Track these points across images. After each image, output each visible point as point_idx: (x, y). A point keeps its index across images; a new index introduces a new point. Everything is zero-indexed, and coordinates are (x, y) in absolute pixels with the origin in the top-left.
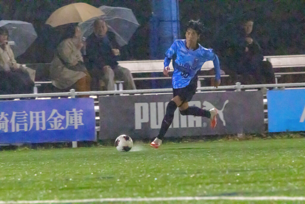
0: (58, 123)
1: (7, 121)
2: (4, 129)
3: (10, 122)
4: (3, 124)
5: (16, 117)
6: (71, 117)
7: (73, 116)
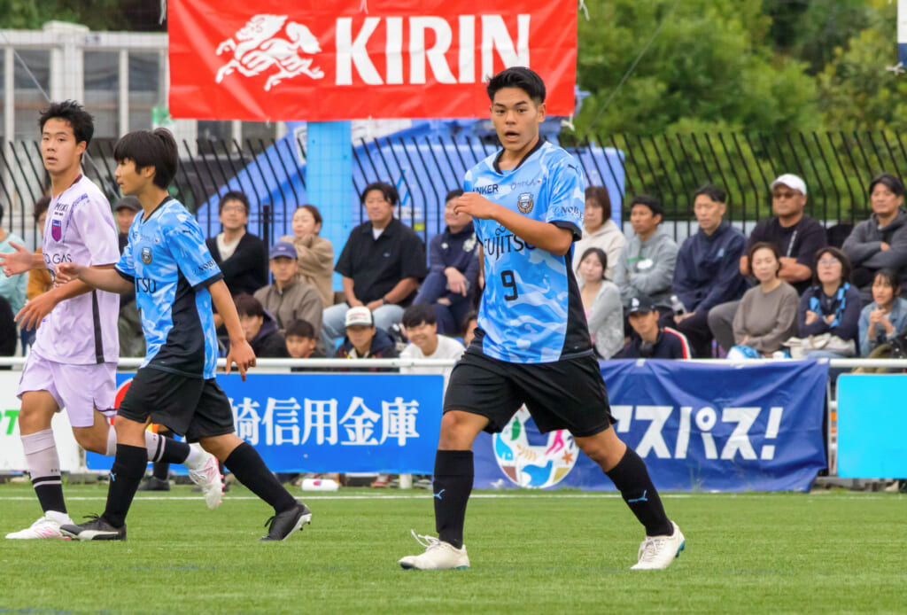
0: (364, 429)
1: (256, 418)
2: (251, 437)
3: (263, 423)
4: (248, 425)
5: (275, 412)
6: (393, 418)
7: (396, 414)
